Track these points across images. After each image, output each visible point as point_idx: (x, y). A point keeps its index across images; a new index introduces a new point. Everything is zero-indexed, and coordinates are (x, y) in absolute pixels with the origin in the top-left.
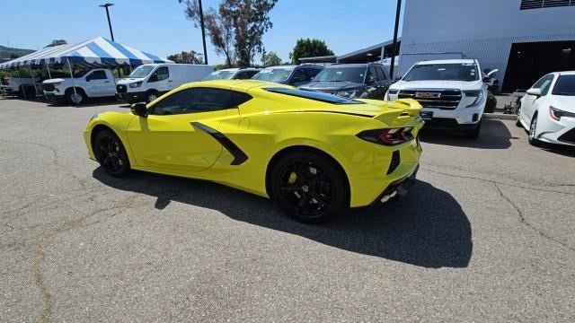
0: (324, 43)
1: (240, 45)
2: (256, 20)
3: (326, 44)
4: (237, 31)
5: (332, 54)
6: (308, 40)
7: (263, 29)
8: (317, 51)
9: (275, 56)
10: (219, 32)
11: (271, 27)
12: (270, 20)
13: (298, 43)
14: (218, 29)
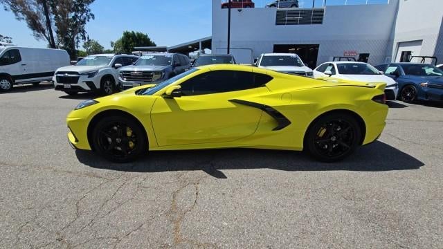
0: (147, 36)
1: (62, 32)
2: (78, 11)
3: (149, 37)
4: (56, 18)
5: (155, 45)
6: (133, 32)
7: (85, 18)
8: (142, 42)
9: (97, 44)
10: (37, 18)
11: (93, 18)
12: (92, 12)
13: (125, 34)
14: (35, 15)
